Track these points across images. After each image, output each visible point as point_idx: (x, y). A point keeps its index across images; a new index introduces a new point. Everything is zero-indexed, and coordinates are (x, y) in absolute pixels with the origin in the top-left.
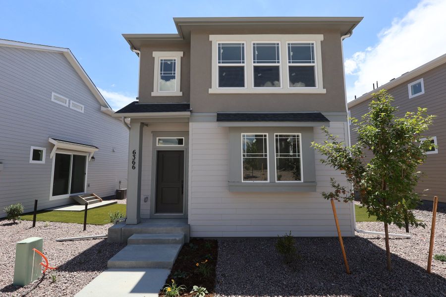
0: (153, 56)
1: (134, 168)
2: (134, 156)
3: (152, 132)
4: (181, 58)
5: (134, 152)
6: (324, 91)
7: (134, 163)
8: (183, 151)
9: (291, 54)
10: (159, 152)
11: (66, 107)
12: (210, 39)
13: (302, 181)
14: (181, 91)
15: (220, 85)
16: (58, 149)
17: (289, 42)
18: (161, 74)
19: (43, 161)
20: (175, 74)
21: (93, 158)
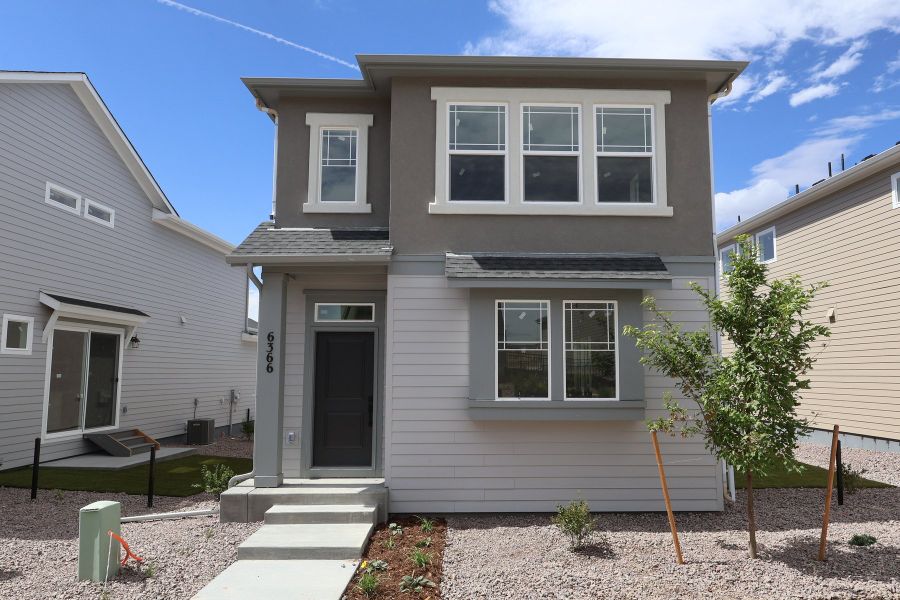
0: (307, 123)
1: (270, 369)
2: (271, 345)
3: (305, 291)
4: (370, 128)
5: (270, 337)
6: (669, 212)
7: (270, 358)
8: (372, 334)
9: (604, 130)
10: (319, 335)
11: (76, 216)
12: (433, 98)
13: (617, 398)
14: (368, 202)
15: (454, 196)
16: (61, 319)
17: (600, 106)
18: (324, 163)
19: (27, 350)
20: (354, 163)
21: (135, 340)
